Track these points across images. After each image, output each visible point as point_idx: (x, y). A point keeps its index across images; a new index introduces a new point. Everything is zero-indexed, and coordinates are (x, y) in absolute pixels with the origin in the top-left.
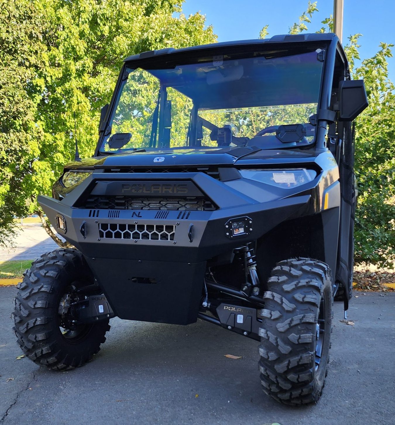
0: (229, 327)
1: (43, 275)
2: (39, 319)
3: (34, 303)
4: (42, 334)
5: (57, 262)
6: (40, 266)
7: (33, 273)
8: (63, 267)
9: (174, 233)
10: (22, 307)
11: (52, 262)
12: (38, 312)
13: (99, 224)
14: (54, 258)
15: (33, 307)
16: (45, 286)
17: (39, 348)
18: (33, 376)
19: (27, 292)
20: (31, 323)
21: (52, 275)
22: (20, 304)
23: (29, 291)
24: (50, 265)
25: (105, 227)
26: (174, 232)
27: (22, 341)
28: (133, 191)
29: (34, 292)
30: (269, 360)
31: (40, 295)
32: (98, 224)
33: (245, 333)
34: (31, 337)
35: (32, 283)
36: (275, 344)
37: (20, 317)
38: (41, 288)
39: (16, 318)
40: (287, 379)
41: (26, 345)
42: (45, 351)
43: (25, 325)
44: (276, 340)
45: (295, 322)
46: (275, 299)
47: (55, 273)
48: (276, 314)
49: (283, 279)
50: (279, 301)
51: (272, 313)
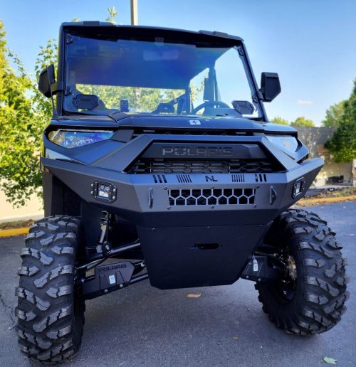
0: (247, 277)
1: (59, 253)
2: (64, 310)
3: (56, 290)
4: (67, 328)
5: (66, 235)
6: (47, 243)
7: (43, 252)
8: (75, 240)
9: (254, 197)
10: (38, 300)
11: (60, 236)
12: (63, 301)
13: (168, 191)
14: (58, 231)
15: (55, 297)
16: (66, 267)
19: (42, 279)
20: (53, 317)
21: (69, 252)
23: (46, 276)
24: (59, 240)
25: (175, 193)
26: (253, 195)
27: (35, 341)
28: (176, 153)
29: (52, 277)
30: (320, 304)
31: (61, 280)
33: (259, 279)
34: (52, 334)
35: (45, 265)
36: (326, 289)
37: (34, 312)
38: (61, 270)
39: (27, 315)
40: (329, 317)
41: (40, 345)
42: (66, 346)
43: (45, 321)
44: (327, 285)
45: (339, 267)
46: (315, 248)
47: (71, 249)
48: (322, 262)
49: (309, 229)
50: (319, 250)
51: (318, 261)
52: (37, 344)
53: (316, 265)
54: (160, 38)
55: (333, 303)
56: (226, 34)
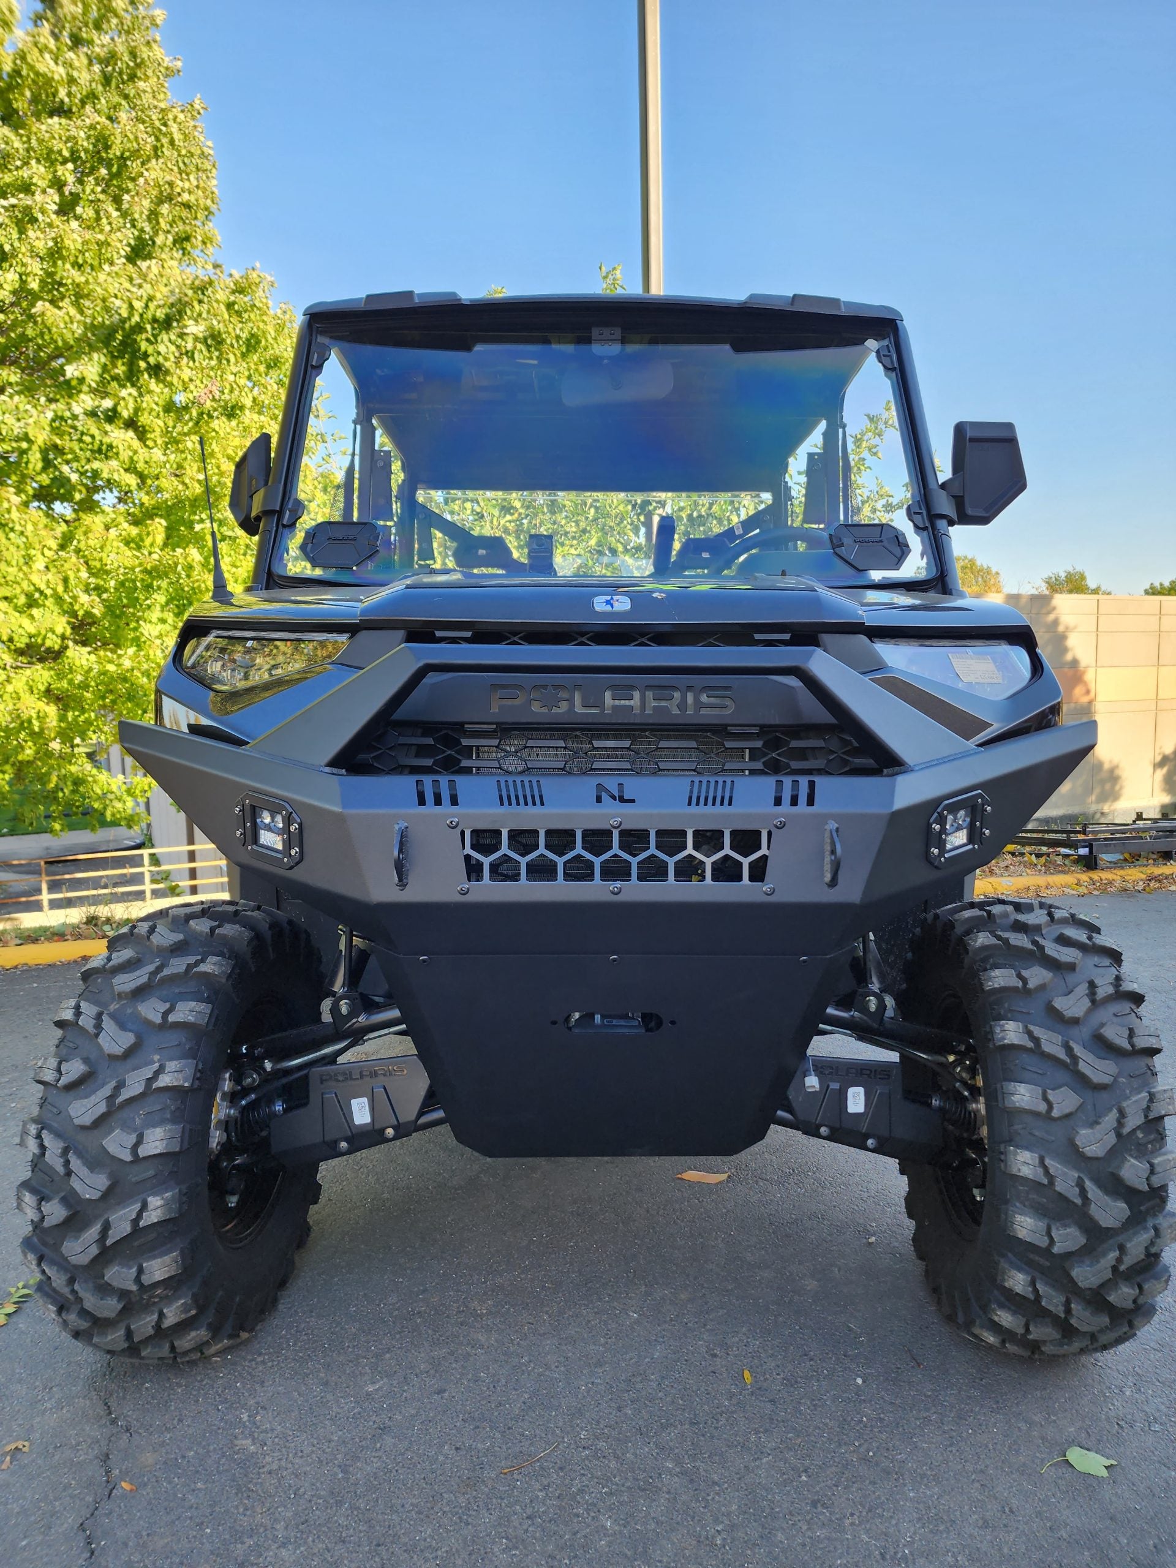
0: (824, 1130)
1: (158, 1020)
2: (155, 1202)
3: (133, 1139)
4: (167, 1259)
5: (197, 964)
6: (133, 985)
7: (112, 1016)
8: (224, 980)
9: (764, 858)
10: (75, 1163)
11: (178, 965)
12: (151, 1173)
13: (463, 833)
14: (178, 949)
15: (127, 1157)
16: (172, 1065)
17: (146, 1308)
18: (101, 1410)
19: (93, 1099)
20: (121, 1223)
21: (191, 1019)
22: (65, 1151)
23: (107, 1091)
24: (172, 979)
25: (485, 840)
26: (764, 851)
27: (73, 1291)
28: (536, 707)
29: (125, 1094)
30: (1056, 1250)
31: (154, 1105)
32: (458, 831)
33: (870, 1142)
34: (120, 1275)
35: (112, 1058)
36: (1078, 1201)
37: (65, 1201)
38: (157, 1073)
39: (46, 1208)
40: (1097, 1300)
41: (87, 1305)
42: (172, 1315)
43: (94, 1232)
44: (1080, 1184)
45: (1134, 1120)
46: (1047, 1048)
47: (204, 1008)
48: (1065, 1100)
49: (1037, 976)
50: (1062, 1055)
51: (1051, 1095)
52: (79, 1300)
53: (1042, 1107)
54: (606, 331)
55: (1104, 1254)
56: (835, 302)
